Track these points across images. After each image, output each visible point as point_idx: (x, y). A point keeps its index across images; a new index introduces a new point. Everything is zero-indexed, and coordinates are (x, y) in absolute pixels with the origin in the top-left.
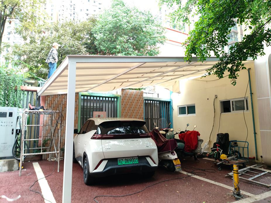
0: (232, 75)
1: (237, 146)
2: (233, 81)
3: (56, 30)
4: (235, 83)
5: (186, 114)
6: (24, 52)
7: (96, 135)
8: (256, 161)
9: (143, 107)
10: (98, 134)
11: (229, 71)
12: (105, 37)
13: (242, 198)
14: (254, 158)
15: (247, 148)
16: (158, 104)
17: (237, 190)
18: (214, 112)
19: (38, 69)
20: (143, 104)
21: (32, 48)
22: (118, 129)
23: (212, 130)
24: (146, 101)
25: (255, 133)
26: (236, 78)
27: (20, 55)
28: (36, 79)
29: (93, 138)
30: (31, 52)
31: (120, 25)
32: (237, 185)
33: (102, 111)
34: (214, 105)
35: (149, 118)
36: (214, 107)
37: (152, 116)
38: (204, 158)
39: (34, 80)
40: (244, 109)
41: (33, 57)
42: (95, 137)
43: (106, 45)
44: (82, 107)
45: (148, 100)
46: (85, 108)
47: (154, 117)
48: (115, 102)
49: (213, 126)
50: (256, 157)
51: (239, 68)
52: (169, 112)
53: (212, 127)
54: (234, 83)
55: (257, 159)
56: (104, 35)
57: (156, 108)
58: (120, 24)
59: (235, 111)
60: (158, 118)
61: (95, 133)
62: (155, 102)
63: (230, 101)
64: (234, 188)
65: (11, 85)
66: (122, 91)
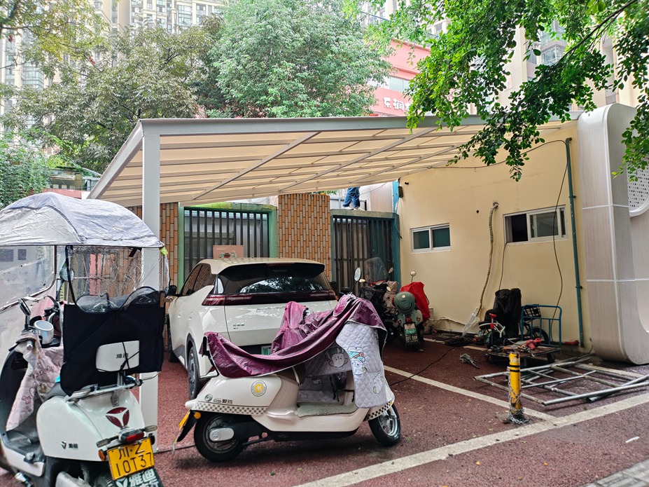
0: (513, 157)
1: (540, 316)
2: (515, 171)
3: (124, 49)
4: (520, 174)
5: (429, 247)
6: (49, 105)
7: (213, 296)
8: (581, 350)
9: (330, 233)
10: (218, 294)
11: (506, 148)
12: (240, 67)
13: (527, 423)
14: (576, 343)
15: (558, 321)
16: (365, 226)
17: (517, 406)
18: (490, 242)
19: (85, 146)
20: (329, 226)
21: (66, 95)
22: (264, 283)
23: (486, 284)
24: (336, 220)
25: (579, 288)
26: (523, 164)
27: (39, 114)
28: (78, 172)
29: (207, 303)
30: (64, 105)
31: (276, 38)
32: (517, 397)
33: (235, 243)
34: (490, 225)
35: (345, 257)
36: (491, 229)
37: (351, 253)
38: (465, 347)
39: (74, 173)
40: (554, 233)
41: (71, 117)
42: (211, 299)
43: (243, 86)
44: (188, 235)
45: (341, 217)
46: (195, 238)
47: (356, 257)
48: (265, 223)
49: (489, 275)
50: (579, 341)
51: (530, 140)
52: (390, 243)
53: (487, 275)
54: (517, 176)
55: (583, 346)
56: (239, 63)
57: (360, 236)
58: (274, 35)
59: (536, 238)
60: (366, 257)
61: (211, 293)
62: (357, 222)
63: (525, 215)
64: (510, 403)
65: (20, 187)
66: (281, 197)
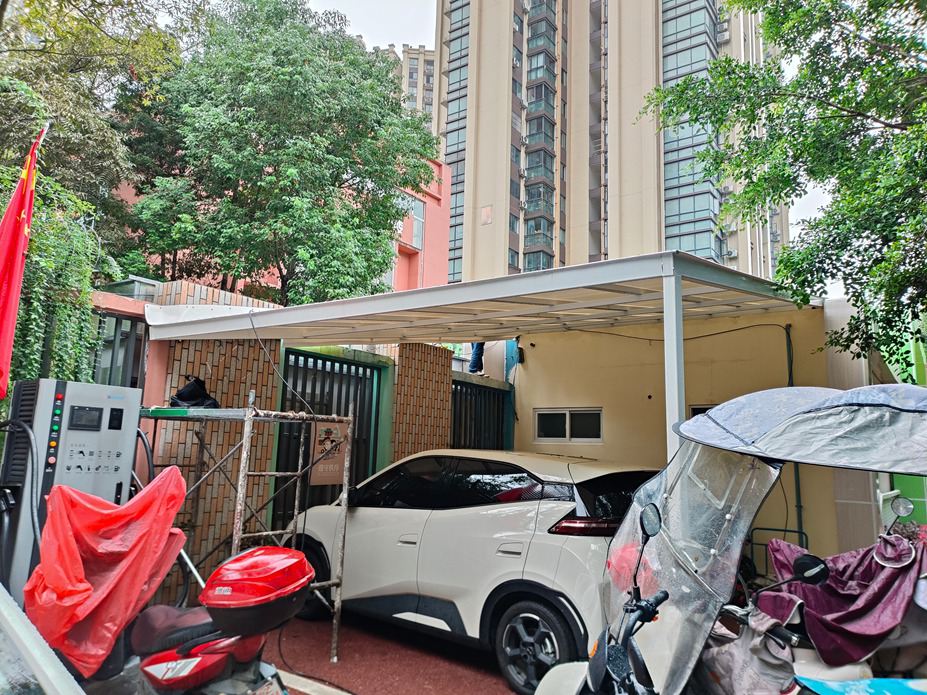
5: (564, 437)
9: (450, 407)
20: (450, 396)
24: (456, 387)
25: (800, 507)
52: (502, 426)
66: (403, 347)
